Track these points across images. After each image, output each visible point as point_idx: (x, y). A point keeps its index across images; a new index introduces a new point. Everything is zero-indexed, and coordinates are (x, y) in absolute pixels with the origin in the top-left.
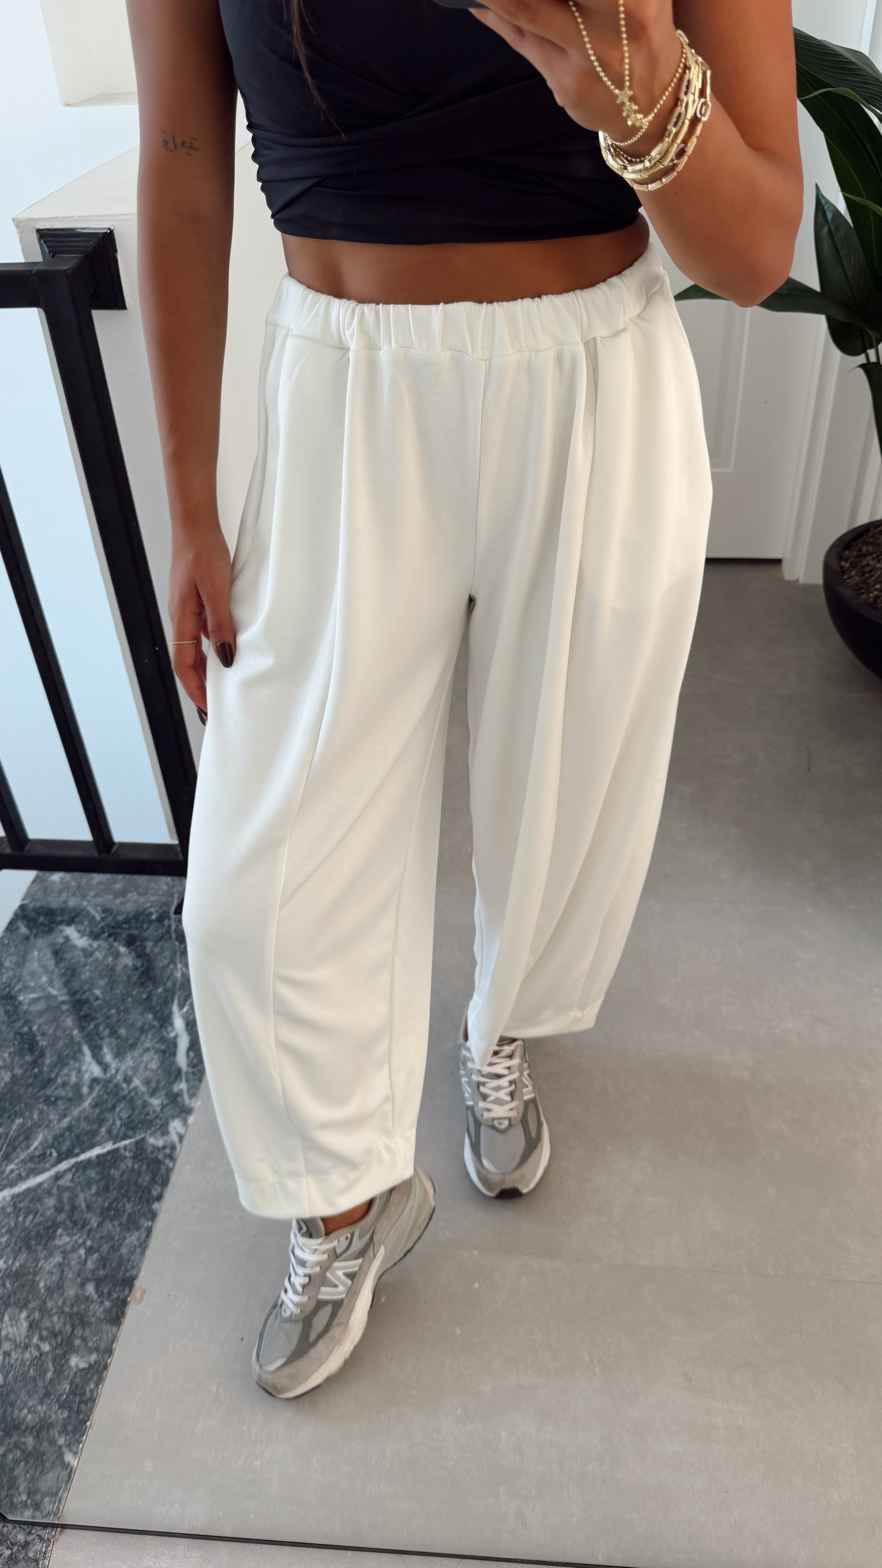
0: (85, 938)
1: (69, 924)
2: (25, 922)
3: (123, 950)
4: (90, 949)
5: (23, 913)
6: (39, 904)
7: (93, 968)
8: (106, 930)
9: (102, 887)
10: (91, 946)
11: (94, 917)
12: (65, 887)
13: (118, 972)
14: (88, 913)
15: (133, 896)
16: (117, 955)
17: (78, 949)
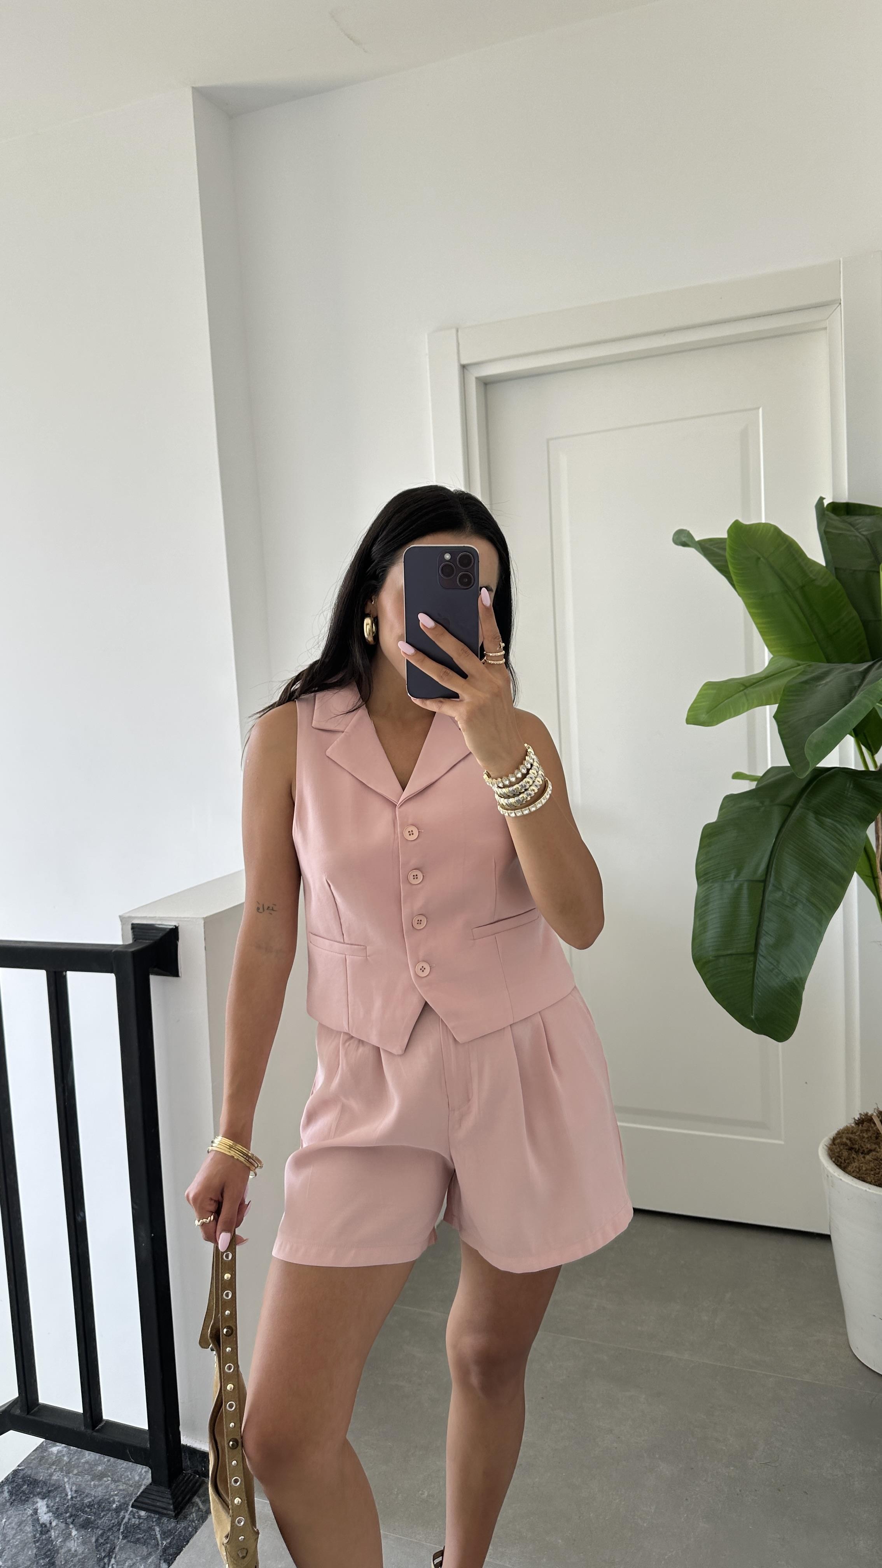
0: (50, 1514)
1: (43, 1499)
2: (10, 1488)
3: (74, 1533)
4: (48, 1525)
5: (13, 1478)
6: (29, 1472)
7: (43, 1546)
8: (70, 1509)
9: (87, 1466)
10: (51, 1523)
11: (67, 1495)
12: (58, 1461)
13: (59, 1555)
14: (65, 1489)
15: (107, 1480)
16: (68, 1537)
17: (39, 1523)
